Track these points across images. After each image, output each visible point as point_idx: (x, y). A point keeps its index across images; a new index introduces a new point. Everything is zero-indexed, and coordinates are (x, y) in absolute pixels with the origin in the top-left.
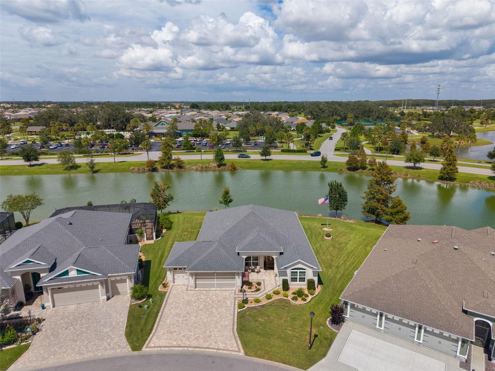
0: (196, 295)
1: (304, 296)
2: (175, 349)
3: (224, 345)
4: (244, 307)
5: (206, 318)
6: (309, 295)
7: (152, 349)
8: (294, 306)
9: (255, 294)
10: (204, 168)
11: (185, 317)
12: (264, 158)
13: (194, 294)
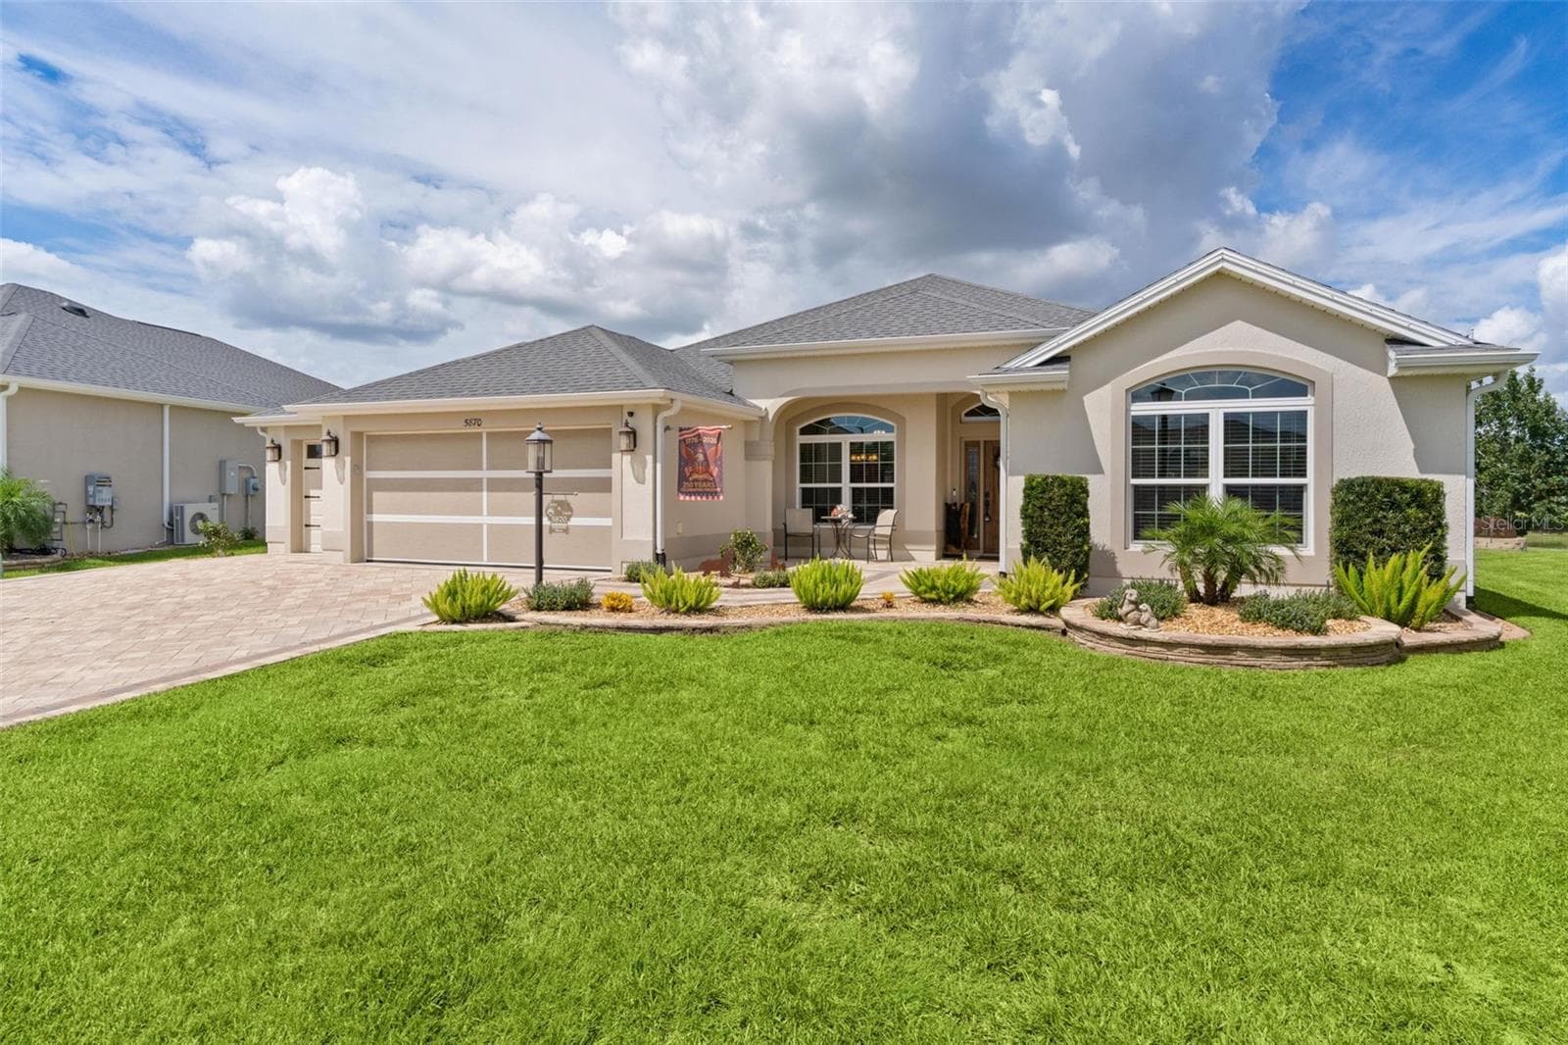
4: (498, 617)
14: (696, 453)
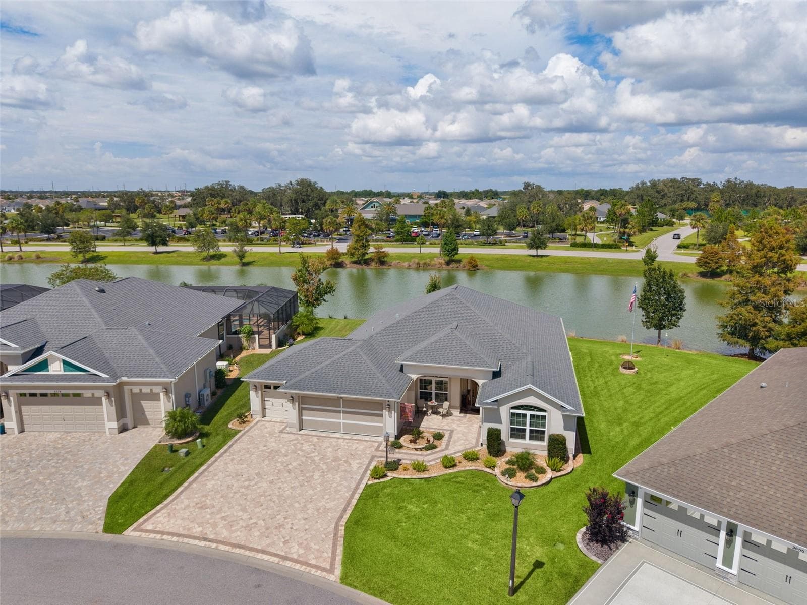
0: (296, 442)
1: (533, 471)
2: (192, 541)
3: (301, 551)
4: (385, 476)
5: (292, 487)
6: (549, 470)
7: (144, 535)
8: (504, 488)
9: (421, 455)
10: (422, 266)
11: (249, 480)
12: (533, 252)
13: (290, 441)
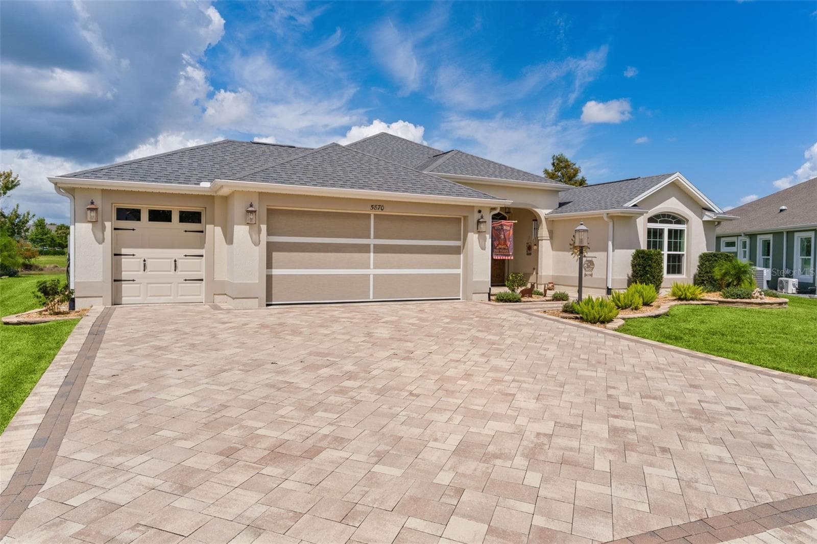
14: (500, 234)
